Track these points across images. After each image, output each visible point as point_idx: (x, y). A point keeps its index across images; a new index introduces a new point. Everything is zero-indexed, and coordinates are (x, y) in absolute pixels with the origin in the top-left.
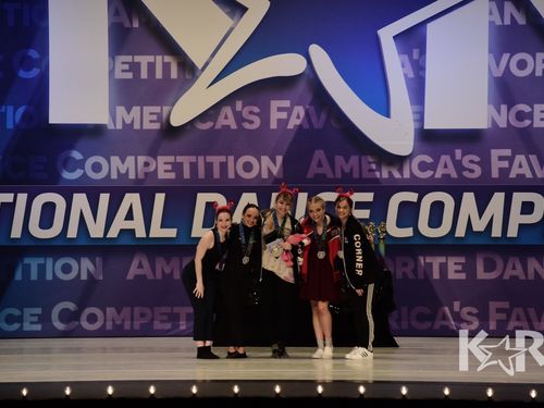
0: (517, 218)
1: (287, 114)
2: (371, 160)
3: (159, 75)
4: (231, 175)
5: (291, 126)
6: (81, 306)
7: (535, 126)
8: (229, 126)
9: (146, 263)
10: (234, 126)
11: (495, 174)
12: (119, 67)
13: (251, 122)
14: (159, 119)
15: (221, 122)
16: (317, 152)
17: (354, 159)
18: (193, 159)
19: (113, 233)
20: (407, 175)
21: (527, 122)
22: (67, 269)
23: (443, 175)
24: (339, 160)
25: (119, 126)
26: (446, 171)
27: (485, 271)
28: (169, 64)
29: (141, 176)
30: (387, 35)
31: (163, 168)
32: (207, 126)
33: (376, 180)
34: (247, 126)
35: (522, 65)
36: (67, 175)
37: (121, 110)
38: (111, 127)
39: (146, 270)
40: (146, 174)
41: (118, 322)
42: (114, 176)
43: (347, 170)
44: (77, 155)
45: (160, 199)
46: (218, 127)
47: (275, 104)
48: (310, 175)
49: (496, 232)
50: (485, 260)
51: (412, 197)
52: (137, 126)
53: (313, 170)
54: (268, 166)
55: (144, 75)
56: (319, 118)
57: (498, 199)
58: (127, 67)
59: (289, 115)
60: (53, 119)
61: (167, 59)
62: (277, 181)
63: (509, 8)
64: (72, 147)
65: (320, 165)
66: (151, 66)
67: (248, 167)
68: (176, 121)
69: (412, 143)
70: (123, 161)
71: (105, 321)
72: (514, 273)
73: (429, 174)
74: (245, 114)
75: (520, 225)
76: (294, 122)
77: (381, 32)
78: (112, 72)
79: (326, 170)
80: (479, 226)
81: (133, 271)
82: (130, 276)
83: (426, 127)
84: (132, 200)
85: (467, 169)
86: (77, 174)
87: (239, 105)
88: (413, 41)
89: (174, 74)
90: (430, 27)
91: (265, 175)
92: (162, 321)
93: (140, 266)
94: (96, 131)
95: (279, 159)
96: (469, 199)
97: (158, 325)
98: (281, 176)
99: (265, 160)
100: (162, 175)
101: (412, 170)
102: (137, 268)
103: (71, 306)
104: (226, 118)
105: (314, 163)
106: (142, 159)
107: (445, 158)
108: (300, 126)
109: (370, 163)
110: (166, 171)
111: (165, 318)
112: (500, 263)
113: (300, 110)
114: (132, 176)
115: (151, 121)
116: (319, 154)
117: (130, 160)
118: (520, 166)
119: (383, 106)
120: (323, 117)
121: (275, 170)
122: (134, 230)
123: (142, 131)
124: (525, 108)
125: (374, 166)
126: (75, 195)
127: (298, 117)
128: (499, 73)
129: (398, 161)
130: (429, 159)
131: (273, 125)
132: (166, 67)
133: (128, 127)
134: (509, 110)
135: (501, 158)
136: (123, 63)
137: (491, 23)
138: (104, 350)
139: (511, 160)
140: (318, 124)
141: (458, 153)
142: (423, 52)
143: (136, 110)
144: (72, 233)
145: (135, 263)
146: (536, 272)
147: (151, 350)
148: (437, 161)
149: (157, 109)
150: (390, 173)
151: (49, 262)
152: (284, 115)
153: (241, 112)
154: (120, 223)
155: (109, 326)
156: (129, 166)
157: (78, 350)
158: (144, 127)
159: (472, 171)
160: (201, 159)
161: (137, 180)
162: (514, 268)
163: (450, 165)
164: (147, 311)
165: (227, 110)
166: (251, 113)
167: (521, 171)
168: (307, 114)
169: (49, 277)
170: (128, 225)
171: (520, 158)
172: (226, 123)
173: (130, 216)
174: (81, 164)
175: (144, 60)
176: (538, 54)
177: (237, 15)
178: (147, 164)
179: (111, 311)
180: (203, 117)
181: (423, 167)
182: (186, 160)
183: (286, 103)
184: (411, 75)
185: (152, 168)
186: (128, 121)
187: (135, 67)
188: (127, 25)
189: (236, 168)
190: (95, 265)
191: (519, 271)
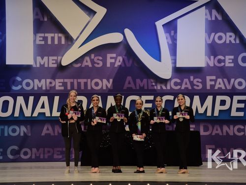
0: (218, 107)
1: (114, 60)
2: (152, 81)
3: (56, 42)
4: (89, 88)
5: (116, 66)
6: (21, 148)
7: (226, 65)
8: (88, 66)
9: (50, 128)
10: (90, 66)
11: (208, 87)
12: (38, 39)
13: (98, 64)
14: (56, 62)
15: (85, 64)
16: (128, 77)
17: (145, 81)
18: (72, 80)
19: (35, 114)
20: (169, 88)
21: (223, 64)
22: (14, 131)
23: (185, 88)
24: (138, 81)
25: (38, 66)
26: (186, 86)
27: (204, 131)
28: (61, 37)
29: (48, 88)
30: (159, 24)
31: (58, 84)
32: (78, 65)
33: (155, 90)
34: (96, 65)
35: (220, 38)
36: (14, 88)
37: (39, 59)
38: (34, 66)
39: (51, 131)
40: (50, 87)
41: (38, 155)
42: (36, 88)
43: (142, 85)
44: (19, 79)
45: (57, 99)
46: (83, 66)
47: (109, 56)
48: (125, 88)
49: (209, 114)
50: (204, 126)
51: (171, 98)
52: (46, 66)
53: (126, 86)
54: (106, 84)
55: (49, 42)
56: (129, 62)
57: (210, 99)
58: (41, 39)
59: (116, 61)
60: (8, 63)
61: (60, 35)
62: (110, 90)
63: (214, 12)
64: (16, 75)
65: (129, 83)
66: (53, 38)
67: (97, 84)
68: (64, 63)
69: (171, 73)
70: (40, 81)
71: (32, 154)
72: (217, 132)
73: (178, 87)
74: (95, 60)
75: (220, 111)
76: (118, 64)
77: (157, 23)
78: (35, 41)
79: (132, 85)
80: (201, 111)
81: (45, 132)
82: (43, 134)
83: (177, 66)
84: (44, 99)
85: (195, 85)
86: (19, 87)
87: (93, 56)
88: (171, 27)
89: (63, 42)
90: (179, 21)
91: (104, 88)
92: (58, 155)
93: (48, 129)
94: (28, 68)
95: (111, 80)
96: (197, 99)
97: (56, 156)
98: (112, 88)
99: (105, 81)
100: (57, 88)
101: (171, 85)
102: (46, 130)
103: (16, 148)
104: (87, 62)
105: (127, 82)
106: (48, 81)
107: (186, 80)
108: (121, 65)
109: (152, 82)
110: (59, 86)
111: (59, 153)
112: (210, 128)
113: (120, 58)
114: (44, 88)
115: (53, 63)
116: (129, 78)
117: (43, 81)
118: (220, 84)
119: (158, 56)
120: (131, 61)
121: (109, 86)
122: (45, 113)
123: (48, 68)
124: (222, 57)
125: (154, 84)
126: (18, 97)
127: (119, 61)
128: (210, 42)
129: (165, 81)
130: (178, 81)
131: (108, 65)
132: (60, 39)
133: (42, 66)
134: (214, 58)
135: (211, 80)
136: (40, 37)
137: (206, 19)
138: (31, 168)
139: (215, 81)
140: (129, 65)
141: (192, 78)
142: (176, 32)
143: (46, 58)
144: (17, 114)
145: (45, 128)
146: (227, 132)
147: (53, 168)
148: (182, 81)
149: (55, 58)
150: (161, 87)
151: (6, 128)
152: (113, 61)
153: (93, 59)
154: (38, 110)
155: (33, 157)
156: (43, 84)
157: (19, 168)
158: (50, 66)
159: (198, 86)
160: (75, 80)
161: (46, 90)
162: (217, 130)
163: (188, 83)
164: (51, 150)
165: (87, 58)
166: (98, 59)
167: (220, 86)
168: (123, 60)
169: (6, 134)
170: (42, 111)
171: (220, 80)
172: (86, 64)
173: (43, 107)
174: (21, 83)
175: (49, 36)
176: (227, 33)
177: (92, 15)
178: (51, 83)
179: (34, 150)
180: (76, 61)
181: (176, 84)
182: (68, 81)
183: (114, 55)
184: (170, 42)
185: (53, 85)
186: (42, 63)
187: (45, 39)
188: (42, 19)
189: (91, 84)
190: (27, 129)
191: (219, 132)
